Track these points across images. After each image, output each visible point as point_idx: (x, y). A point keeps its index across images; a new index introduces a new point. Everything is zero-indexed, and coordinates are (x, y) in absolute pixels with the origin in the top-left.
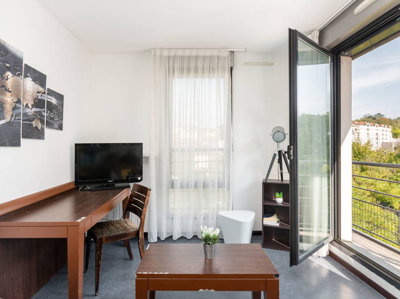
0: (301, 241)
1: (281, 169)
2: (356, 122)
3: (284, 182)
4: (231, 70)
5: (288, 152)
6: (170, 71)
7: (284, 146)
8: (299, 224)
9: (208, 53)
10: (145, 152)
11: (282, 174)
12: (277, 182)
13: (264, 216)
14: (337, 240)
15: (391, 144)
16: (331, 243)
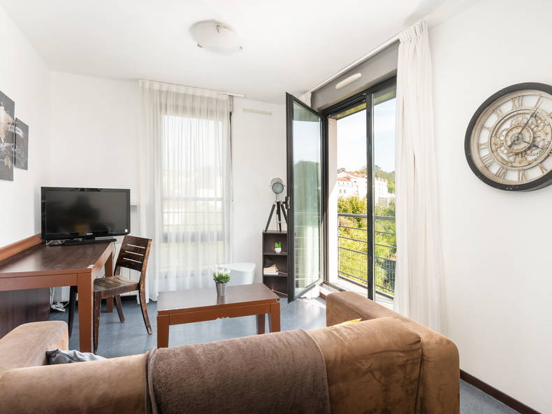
0: (297, 286)
1: (280, 220)
2: (356, 174)
3: (282, 232)
4: (231, 114)
5: (286, 203)
6: (162, 108)
7: (282, 197)
8: (295, 274)
9: (207, 94)
10: (133, 200)
11: (280, 225)
12: (276, 232)
13: (264, 267)
14: (326, 282)
15: (386, 199)
16: (321, 285)
